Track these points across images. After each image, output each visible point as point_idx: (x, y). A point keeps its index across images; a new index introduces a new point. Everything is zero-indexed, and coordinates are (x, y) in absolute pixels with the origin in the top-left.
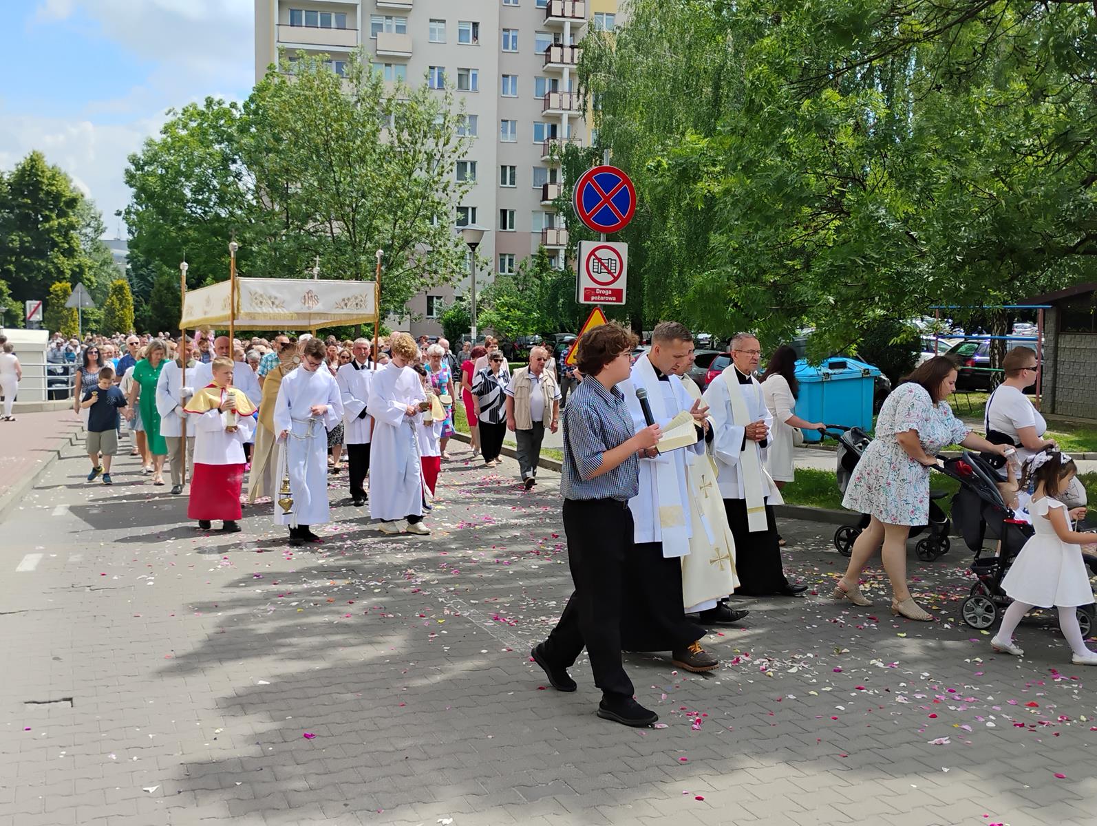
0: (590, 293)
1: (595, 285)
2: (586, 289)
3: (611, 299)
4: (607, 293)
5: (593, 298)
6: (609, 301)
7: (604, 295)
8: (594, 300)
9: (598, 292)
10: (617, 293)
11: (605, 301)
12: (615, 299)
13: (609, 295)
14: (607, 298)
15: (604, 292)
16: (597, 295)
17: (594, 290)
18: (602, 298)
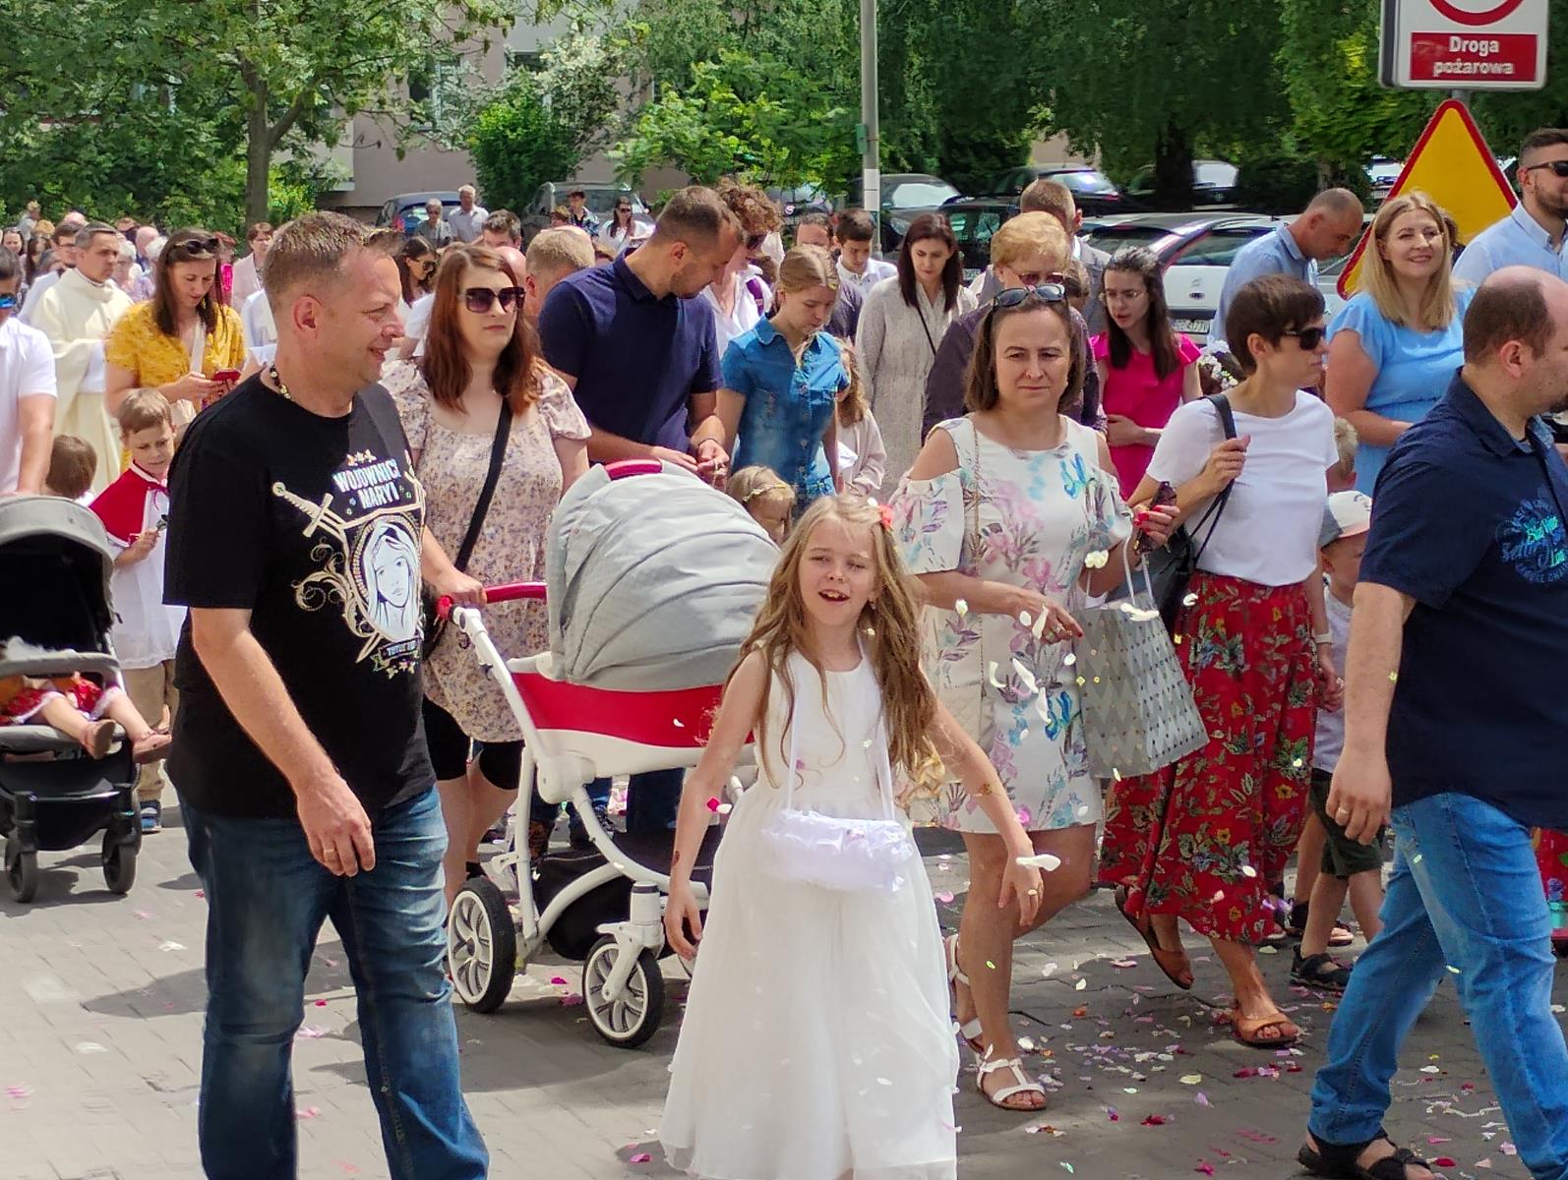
0: (1429, 50)
1: (1443, 25)
2: (1416, 37)
3: (1497, 68)
4: (1485, 48)
5: (1439, 68)
6: (1491, 77)
7: (1472, 57)
8: (1444, 76)
9: (1456, 46)
10: (1517, 49)
11: (1479, 76)
12: (1509, 68)
13: (1492, 58)
14: (1485, 68)
15: (1474, 46)
16: (1451, 57)
17: (1443, 39)
18: (1470, 68)
